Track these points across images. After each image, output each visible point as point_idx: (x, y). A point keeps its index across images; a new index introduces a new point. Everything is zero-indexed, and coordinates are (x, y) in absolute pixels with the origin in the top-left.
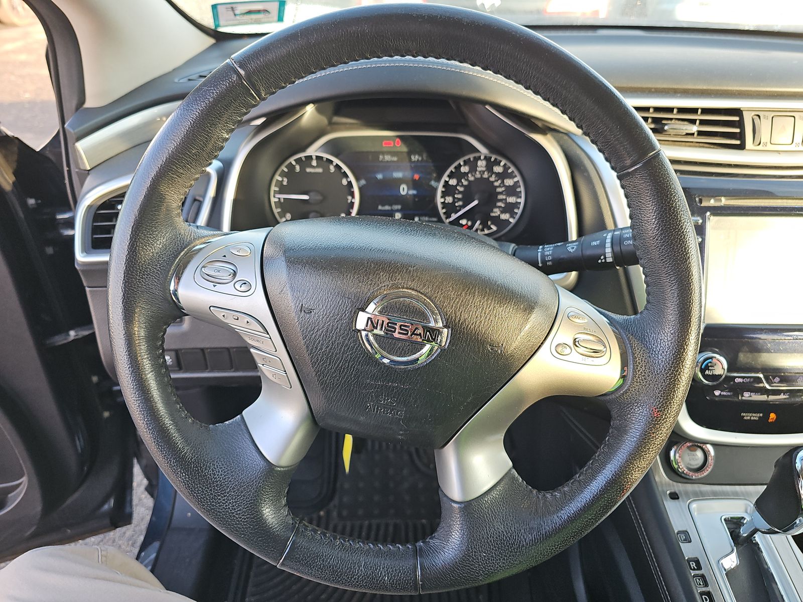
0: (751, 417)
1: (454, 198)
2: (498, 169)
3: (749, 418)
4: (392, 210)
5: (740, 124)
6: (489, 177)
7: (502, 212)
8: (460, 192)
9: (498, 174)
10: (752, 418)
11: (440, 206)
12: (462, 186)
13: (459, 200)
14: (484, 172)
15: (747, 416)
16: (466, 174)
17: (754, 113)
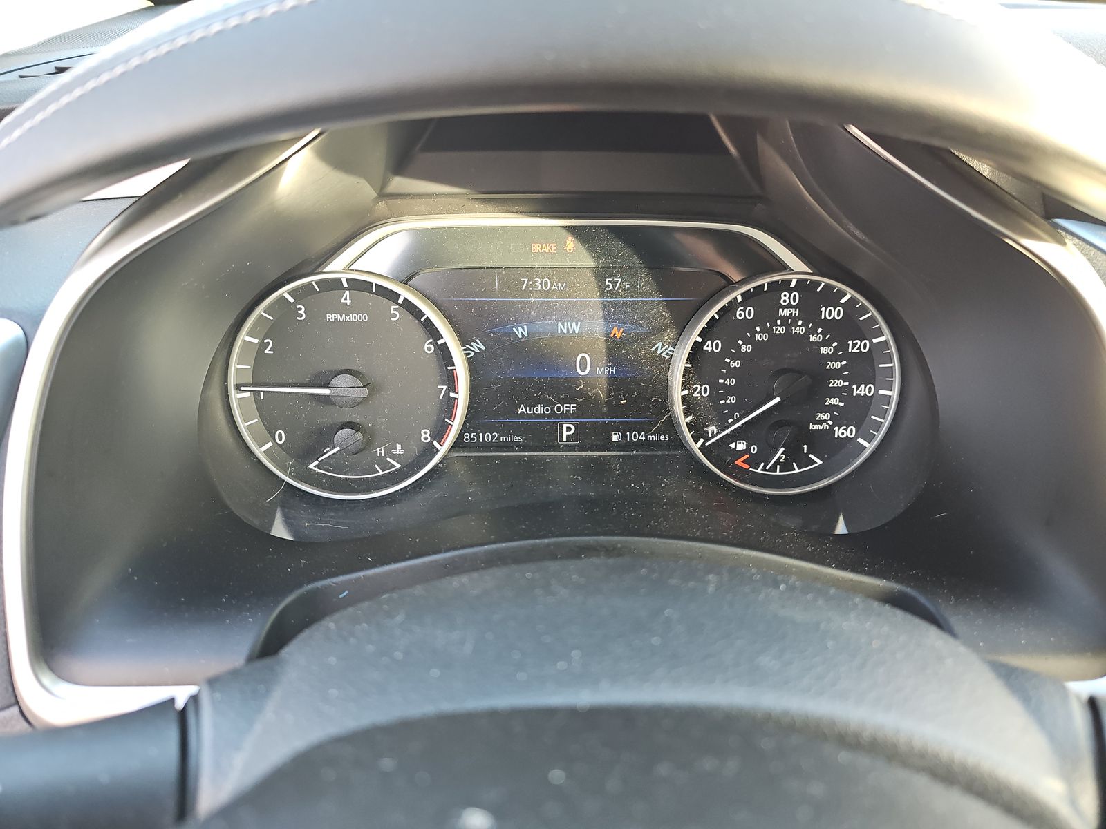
1: (714, 386)
2: (832, 313)
4: (553, 415)
6: (808, 333)
7: (837, 422)
8: (732, 373)
9: (829, 326)
11: (678, 408)
12: (738, 355)
13: (729, 390)
14: (795, 319)
16: (748, 325)
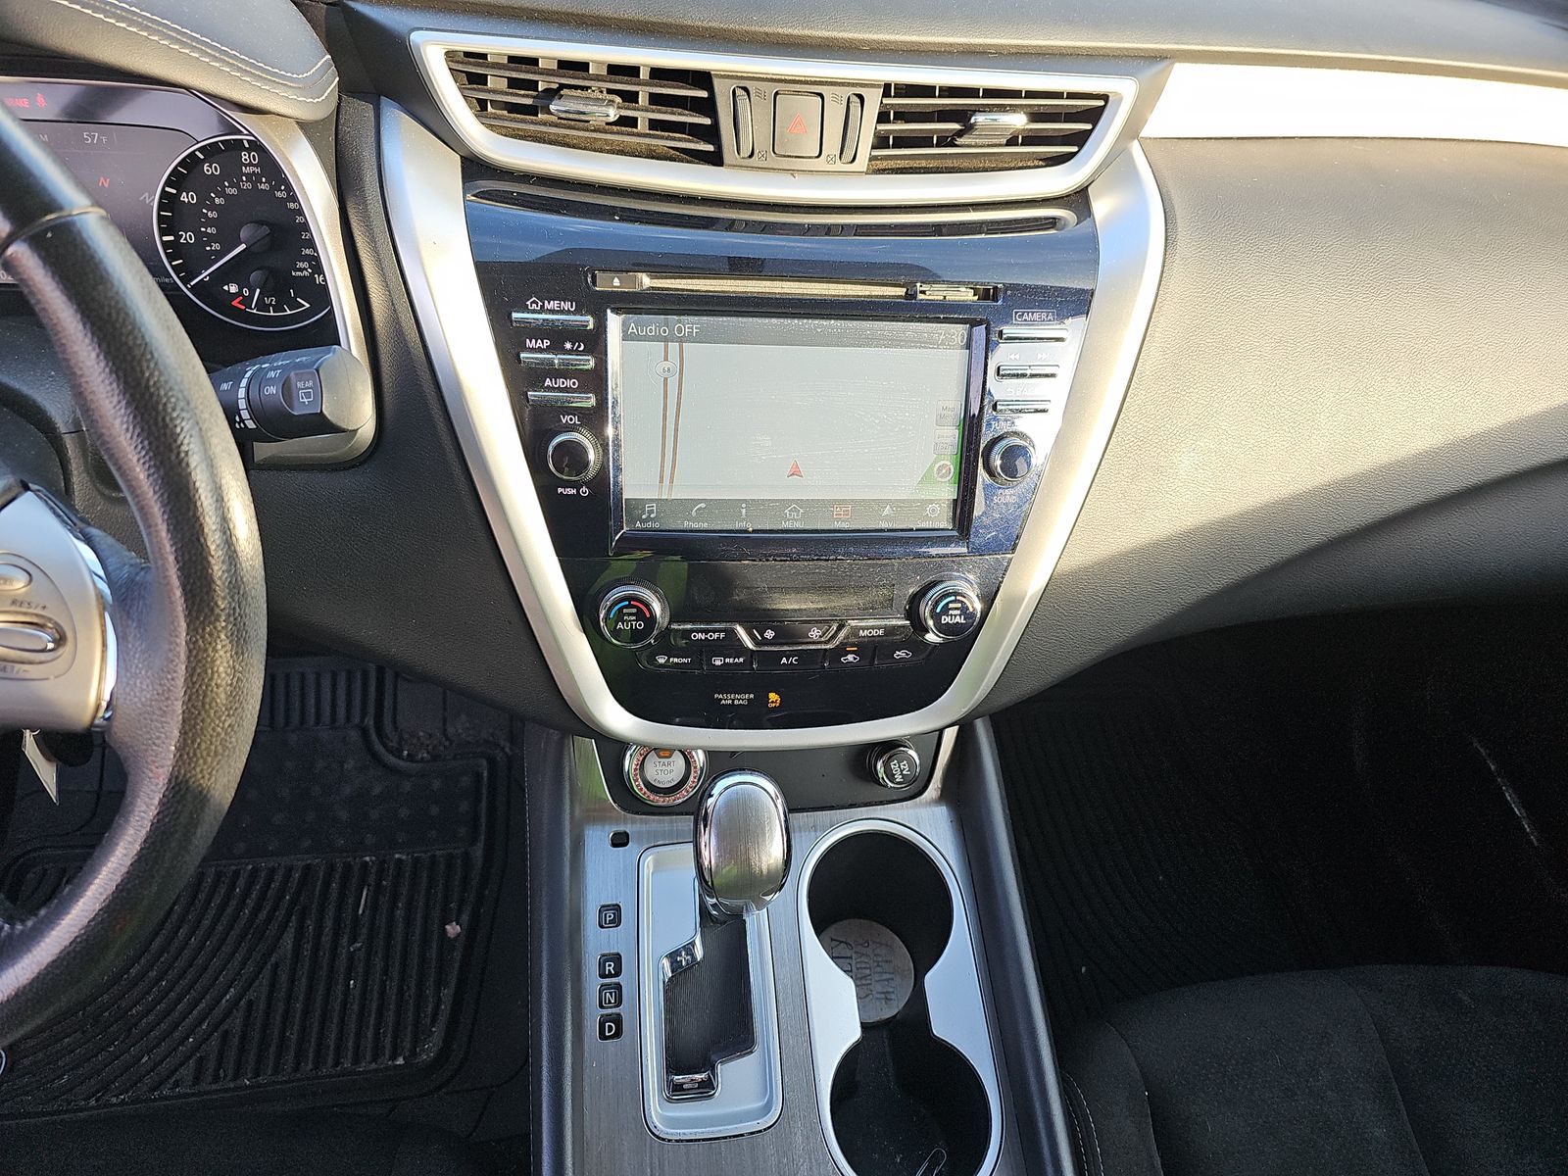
0: (733, 700)
1: (198, 235)
3: (730, 702)
5: (708, 107)
6: (273, 189)
8: (210, 222)
10: (736, 702)
11: (162, 251)
12: (213, 207)
13: (212, 238)
14: (258, 177)
15: (726, 699)
17: (734, 84)
